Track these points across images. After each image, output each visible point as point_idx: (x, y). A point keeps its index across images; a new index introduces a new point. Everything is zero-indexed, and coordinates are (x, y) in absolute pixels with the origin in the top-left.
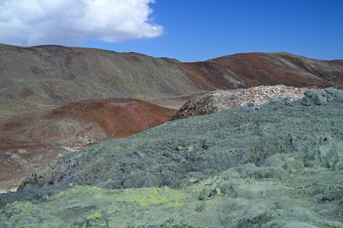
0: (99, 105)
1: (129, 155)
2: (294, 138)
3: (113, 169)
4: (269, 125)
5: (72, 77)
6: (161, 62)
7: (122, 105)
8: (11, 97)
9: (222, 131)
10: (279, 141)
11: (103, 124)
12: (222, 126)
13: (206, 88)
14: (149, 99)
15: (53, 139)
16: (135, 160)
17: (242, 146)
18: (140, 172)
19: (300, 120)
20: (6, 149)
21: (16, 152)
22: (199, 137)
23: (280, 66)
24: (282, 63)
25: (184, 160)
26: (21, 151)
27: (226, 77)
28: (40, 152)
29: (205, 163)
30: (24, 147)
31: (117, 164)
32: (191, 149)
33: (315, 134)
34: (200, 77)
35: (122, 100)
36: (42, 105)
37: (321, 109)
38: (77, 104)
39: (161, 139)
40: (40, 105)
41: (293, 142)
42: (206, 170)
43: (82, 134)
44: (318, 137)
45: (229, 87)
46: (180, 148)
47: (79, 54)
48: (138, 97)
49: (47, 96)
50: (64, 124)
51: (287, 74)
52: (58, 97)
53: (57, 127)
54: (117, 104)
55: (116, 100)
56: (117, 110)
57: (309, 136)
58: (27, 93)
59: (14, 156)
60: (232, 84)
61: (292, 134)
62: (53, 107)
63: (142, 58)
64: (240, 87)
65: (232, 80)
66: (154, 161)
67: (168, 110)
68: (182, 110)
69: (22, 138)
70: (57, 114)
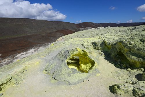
0: (63, 30)
5: (59, 26)
8: (49, 29)
11: (63, 33)
14: (70, 29)
15: (56, 35)
20: (49, 37)
30: (52, 37)
34: (78, 26)
36: (54, 30)
38: (59, 30)
50: (58, 33)
52: (56, 29)
58: (52, 28)
67: (73, 31)
70: (56, 32)
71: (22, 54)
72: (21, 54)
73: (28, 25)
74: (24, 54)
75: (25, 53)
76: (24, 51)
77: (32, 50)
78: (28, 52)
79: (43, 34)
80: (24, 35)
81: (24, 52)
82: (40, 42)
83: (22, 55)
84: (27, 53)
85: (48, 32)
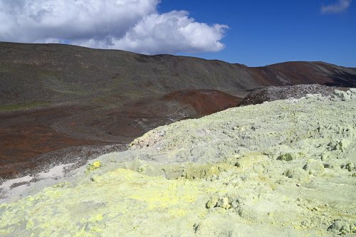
0: (192, 93)
1: (199, 131)
2: (322, 127)
3: (186, 140)
4: (303, 115)
5: (177, 75)
6: (234, 66)
7: (207, 93)
8: (140, 86)
9: (267, 117)
10: (310, 128)
11: (195, 106)
12: (268, 113)
13: (263, 84)
14: (225, 90)
15: (163, 113)
16: (202, 135)
17: (281, 130)
18: (204, 144)
19: (327, 112)
20: (135, 118)
21: (141, 120)
22: (250, 121)
23: (316, 71)
24: (319, 69)
25: (237, 137)
26: (144, 120)
27: (278, 77)
28: (155, 121)
29: (251, 141)
30: (146, 118)
31: (189, 137)
32: (243, 129)
33: (339, 125)
34: (260, 77)
35: (208, 91)
36: (159, 91)
37: (345, 104)
38: (179, 92)
39: (222, 121)
40: (157, 92)
41: (320, 130)
42: (251, 146)
43: (181, 111)
44: (341, 128)
45: (280, 84)
46: (235, 128)
47: (182, 60)
48: (219, 88)
49: (161, 87)
50: (170, 104)
51: (321, 76)
52: (167, 87)
53: (166, 106)
54: (204, 93)
55: (203, 90)
56: (204, 97)
57: (334, 127)
58: (150, 84)
59: (140, 123)
60: (282, 83)
61: (320, 123)
62: (165, 93)
63: (222, 64)
64: (287, 84)
65: (282, 80)
66: (215, 136)
67: (237, 98)
68: (246, 99)
69: (145, 112)
70: (167, 98)
71: (17, 180)
72: (12, 182)
73: (60, 69)
74: (24, 183)
75: (27, 178)
76: (25, 168)
77: (57, 170)
78: (42, 174)
79: (113, 106)
80: (39, 107)
81: (25, 175)
82: (95, 138)
83: (16, 185)
84: (35, 180)
85: (135, 96)
